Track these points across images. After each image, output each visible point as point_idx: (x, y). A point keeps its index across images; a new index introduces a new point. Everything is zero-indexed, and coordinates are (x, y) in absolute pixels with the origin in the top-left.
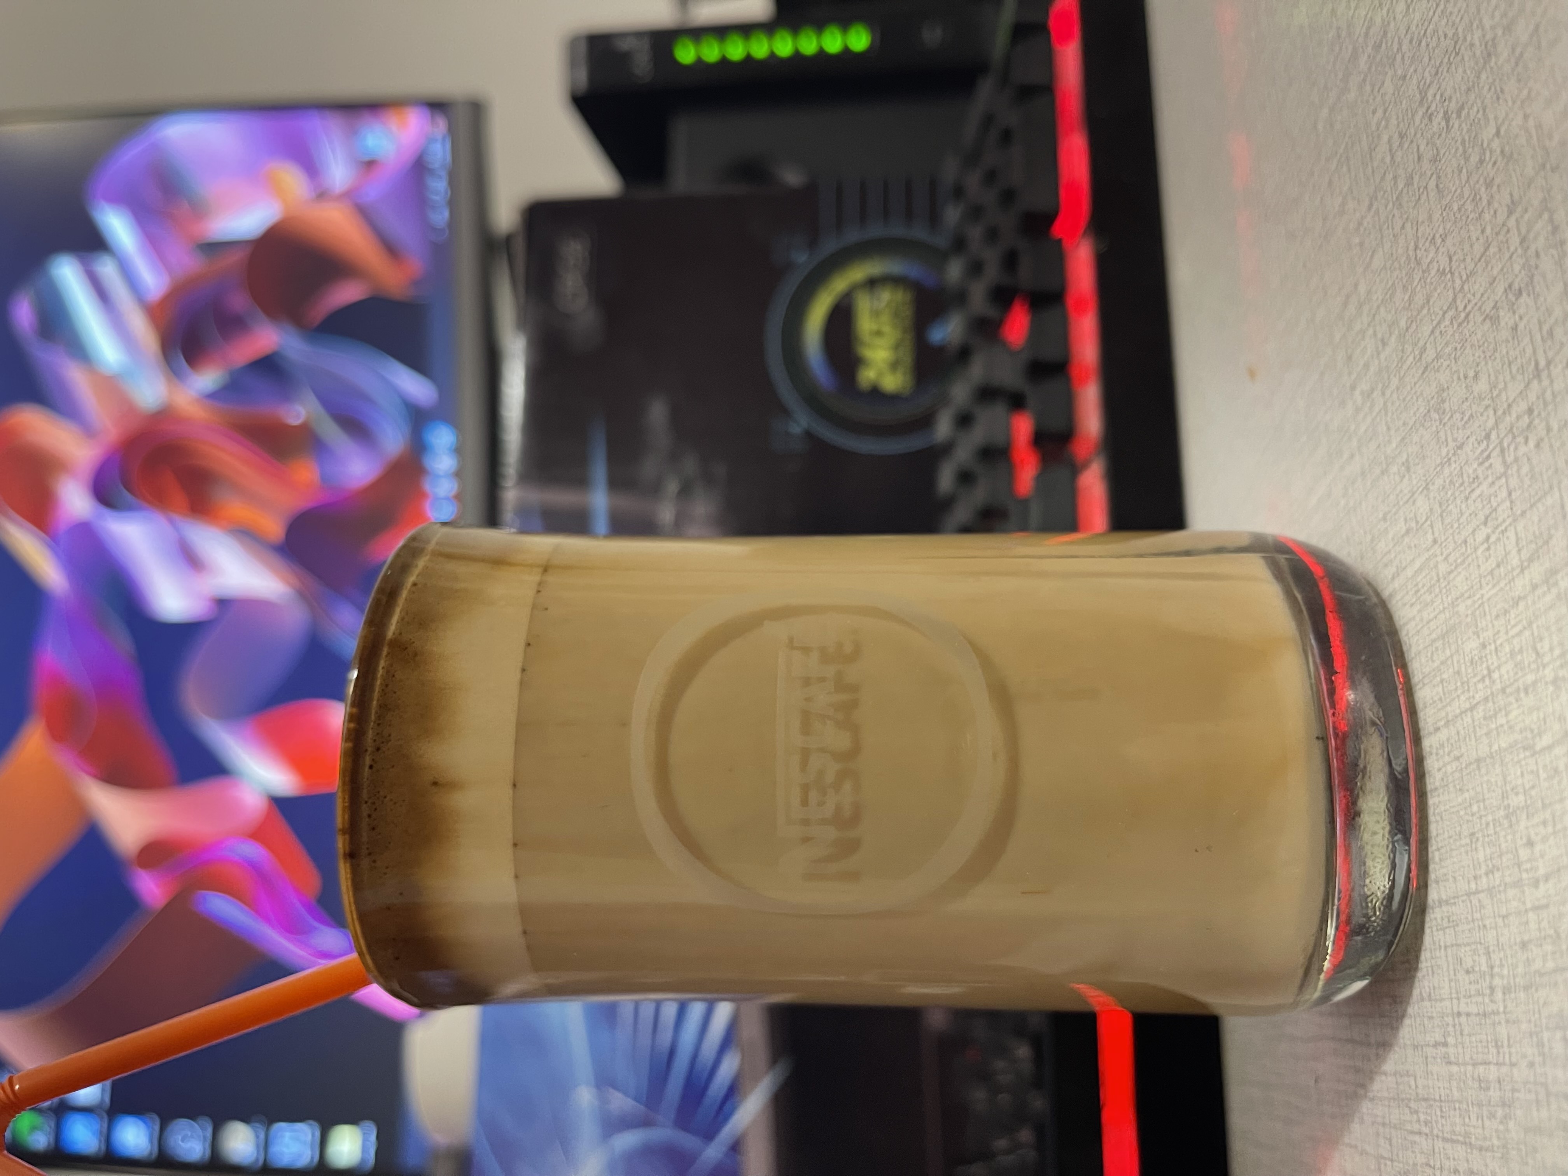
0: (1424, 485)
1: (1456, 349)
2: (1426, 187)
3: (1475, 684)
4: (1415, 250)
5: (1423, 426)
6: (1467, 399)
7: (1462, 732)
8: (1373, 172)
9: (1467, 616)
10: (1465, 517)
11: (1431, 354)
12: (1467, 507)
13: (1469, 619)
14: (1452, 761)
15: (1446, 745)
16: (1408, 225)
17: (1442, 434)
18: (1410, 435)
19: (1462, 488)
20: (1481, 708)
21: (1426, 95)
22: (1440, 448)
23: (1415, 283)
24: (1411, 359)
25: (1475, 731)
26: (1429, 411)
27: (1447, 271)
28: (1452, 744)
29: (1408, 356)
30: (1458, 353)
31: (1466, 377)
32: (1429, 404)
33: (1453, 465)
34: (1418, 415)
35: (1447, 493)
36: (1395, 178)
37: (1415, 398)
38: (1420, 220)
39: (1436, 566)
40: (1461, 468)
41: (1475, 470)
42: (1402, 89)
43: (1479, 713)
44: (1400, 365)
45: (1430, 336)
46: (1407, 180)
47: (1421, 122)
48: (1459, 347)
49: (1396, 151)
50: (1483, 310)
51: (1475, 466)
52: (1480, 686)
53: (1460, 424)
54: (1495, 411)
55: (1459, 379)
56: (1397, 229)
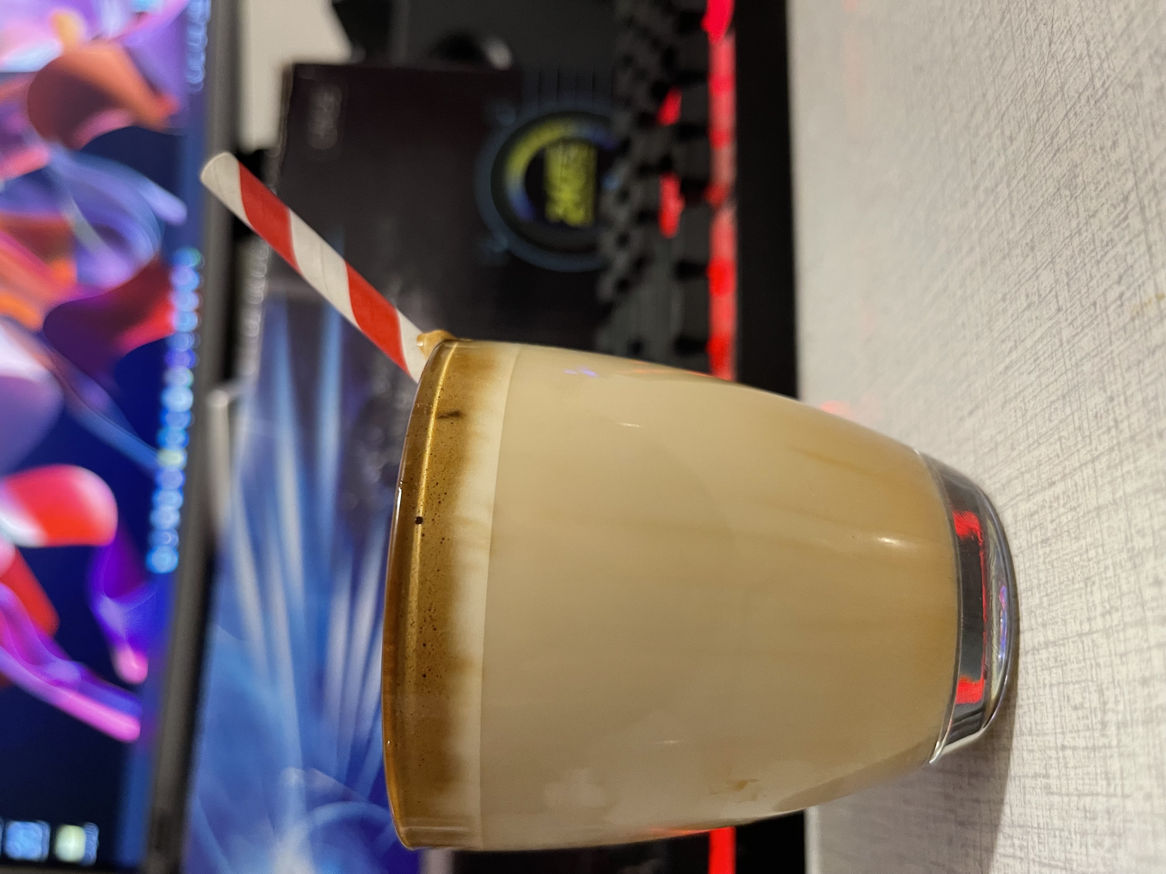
0: (1050, 260)
1: (1092, 124)
3: (1099, 436)
4: (1050, 45)
5: (1052, 205)
6: (1102, 169)
7: (1080, 483)
9: (1092, 373)
10: (1095, 281)
11: (1063, 135)
12: (1098, 269)
13: (1095, 375)
14: (1067, 512)
15: (1061, 498)
17: (1073, 208)
18: (1036, 217)
19: (1094, 254)
20: (1104, 460)
22: (1070, 220)
23: (1049, 75)
24: (1041, 146)
25: (1096, 482)
26: (1059, 189)
27: (1084, 55)
28: (1068, 496)
29: (1038, 144)
30: (1095, 128)
31: (1102, 149)
32: (1059, 184)
33: (1084, 234)
34: (1046, 197)
35: (1075, 263)
37: (1043, 181)
38: (1055, 17)
39: (1059, 332)
40: (1093, 235)
41: (1109, 234)
43: (1102, 464)
44: (1028, 154)
45: (1063, 120)
48: (1095, 122)
50: (1123, 81)
51: (1110, 229)
52: (1105, 437)
53: (1093, 194)
54: (1135, 173)
55: (1095, 151)
56: (1030, 31)
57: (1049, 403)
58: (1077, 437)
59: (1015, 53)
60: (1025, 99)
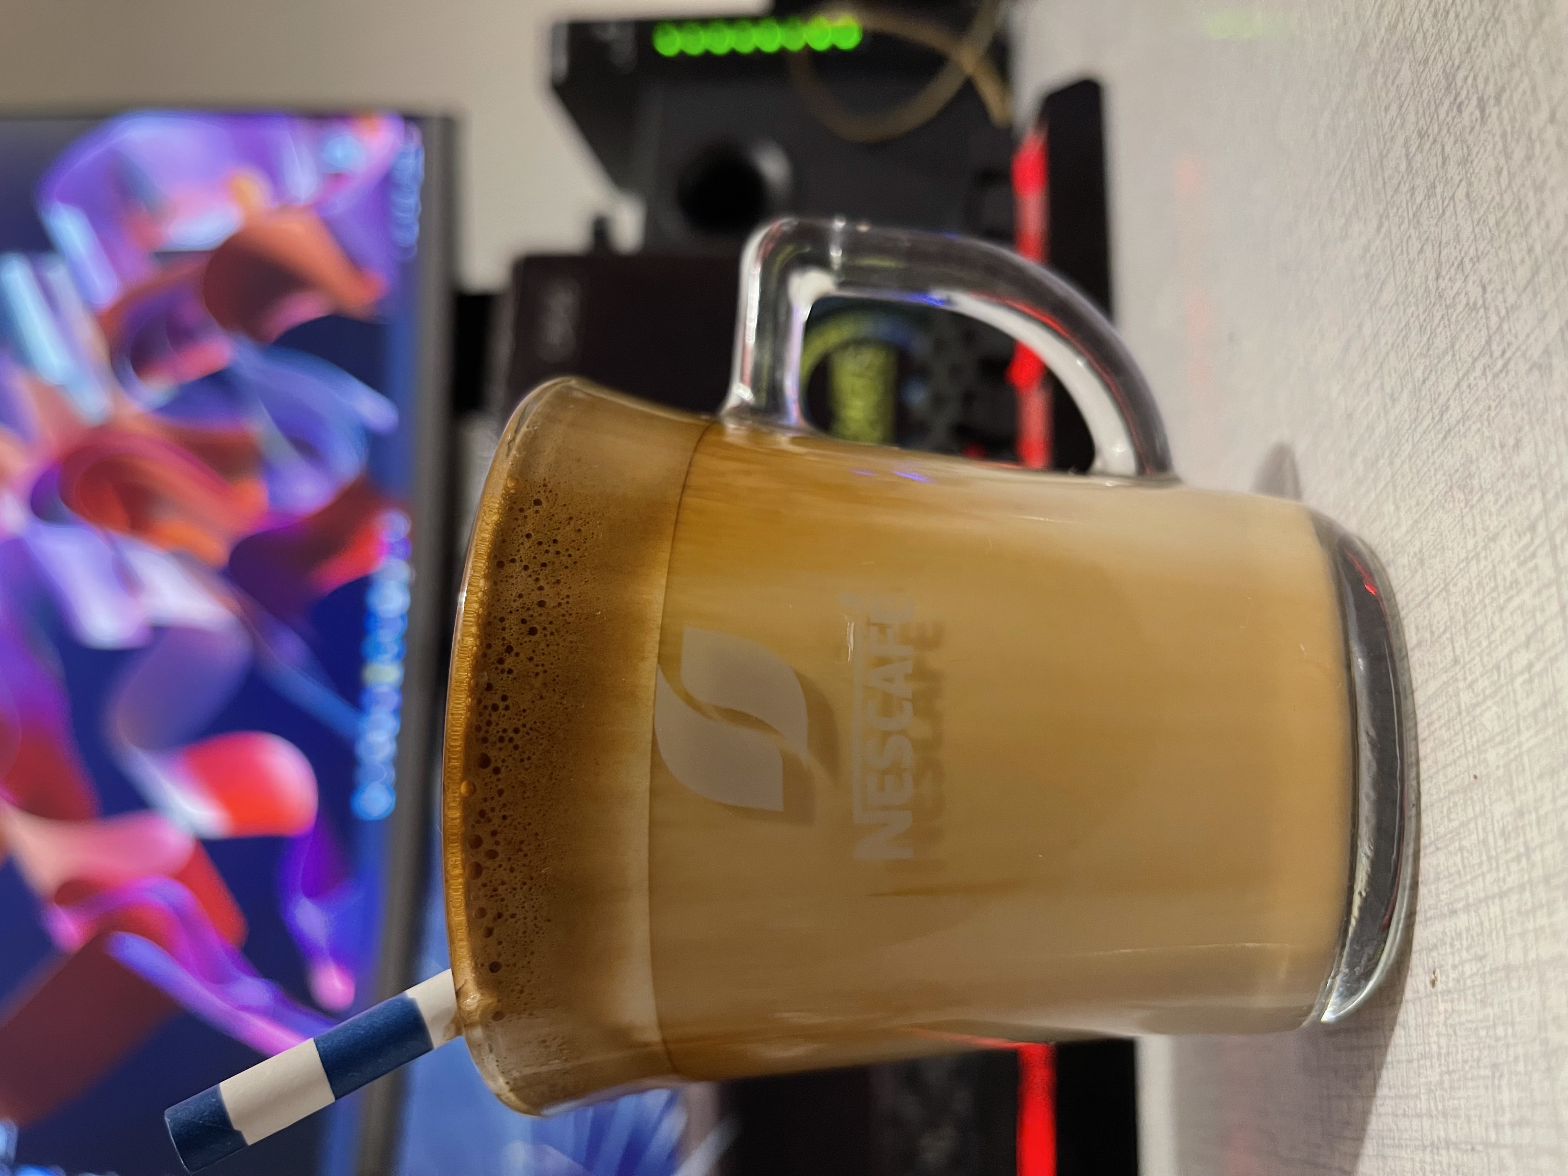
0: (1442, 586)
1: (1490, 408)
2: (1453, 198)
3: (1507, 862)
4: (1437, 279)
5: (1443, 508)
6: (1503, 475)
7: (1486, 924)
8: (1384, 183)
9: (1498, 767)
10: (1497, 634)
11: (1455, 413)
12: (1501, 619)
13: (1501, 772)
14: (1471, 960)
15: (1464, 936)
16: (1428, 248)
17: (1468, 520)
18: (1425, 518)
19: (1495, 595)
20: (1514, 897)
21: (1454, 78)
22: (1465, 538)
23: (1437, 320)
24: (1428, 420)
25: (1504, 927)
26: (1451, 488)
27: (1478, 306)
28: (1472, 937)
29: (1424, 416)
30: (1493, 414)
31: (1502, 446)
32: (1451, 480)
33: (1483, 563)
34: (1436, 493)
35: (1473, 600)
36: (1413, 189)
37: (1433, 471)
38: (1444, 241)
39: (1457, 695)
40: (1494, 567)
41: (1513, 572)
42: (1424, 75)
44: (1413, 426)
45: (1454, 391)
46: (1428, 191)
47: (1447, 115)
48: (1493, 404)
49: (1414, 155)
50: (1528, 356)
51: (1513, 565)
52: (1514, 867)
53: (1494, 509)
54: (1544, 494)
55: (1493, 447)
56: (1414, 253)
57: (1447, 794)
58: (1480, 856)
59: (1395, 280)
60: (1408, 347)
